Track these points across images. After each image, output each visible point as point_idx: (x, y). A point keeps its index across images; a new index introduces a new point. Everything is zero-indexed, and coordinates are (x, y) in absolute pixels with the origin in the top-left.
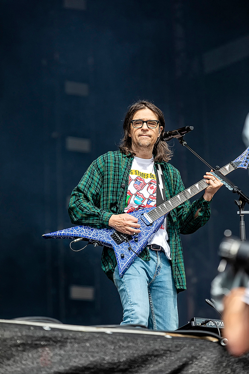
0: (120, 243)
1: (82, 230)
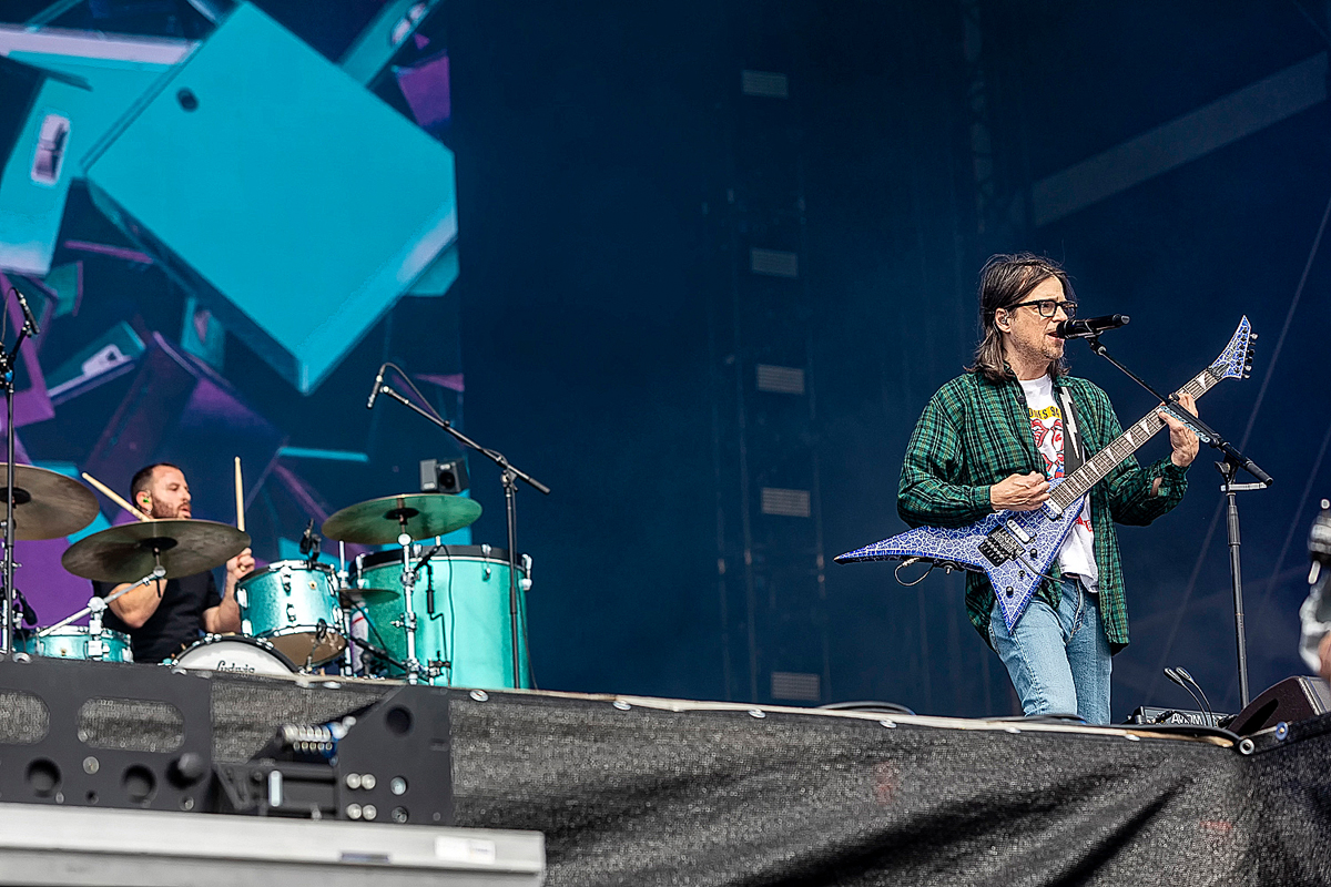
0: (1000, 563)
1: (918, 541)
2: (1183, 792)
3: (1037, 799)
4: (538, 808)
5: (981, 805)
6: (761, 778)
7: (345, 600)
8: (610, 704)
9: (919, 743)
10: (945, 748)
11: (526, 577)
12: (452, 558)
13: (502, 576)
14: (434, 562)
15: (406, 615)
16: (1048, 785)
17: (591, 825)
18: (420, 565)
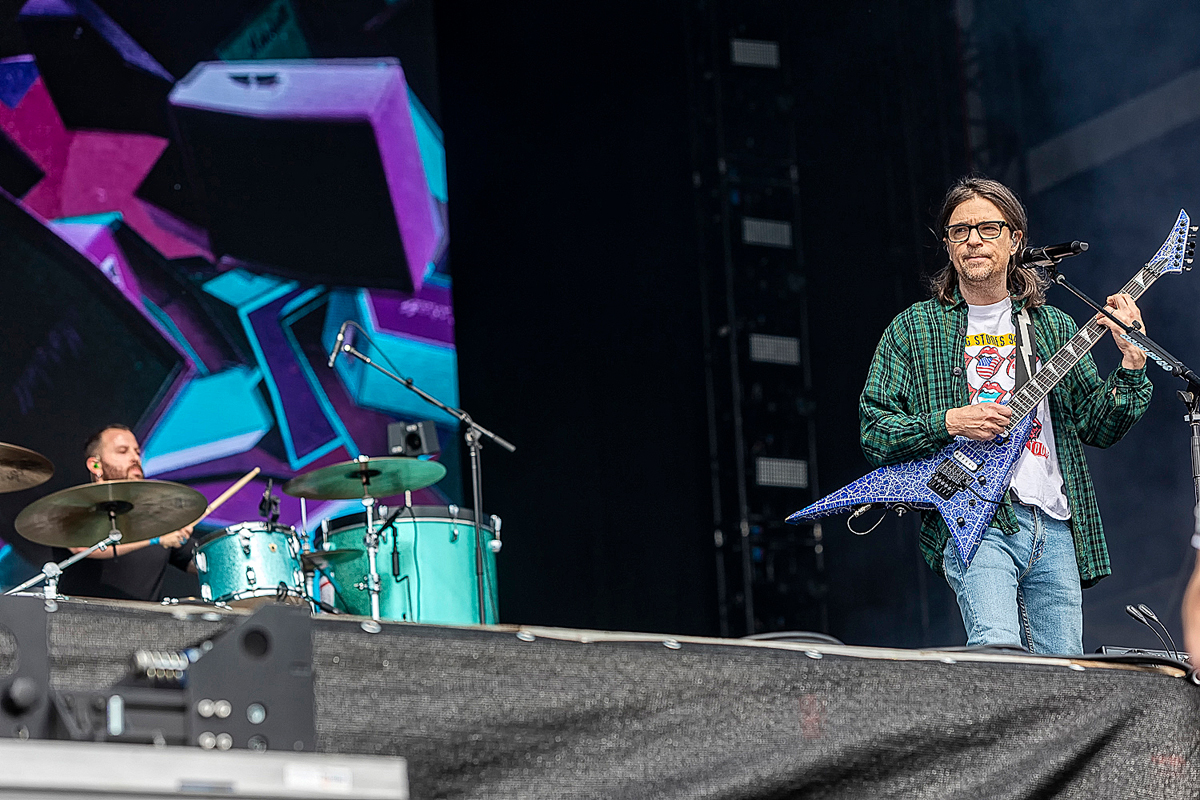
2: (1133, 725)
3: (977, 732)
4: (439, 743)
5: (917, 739)
6: (679, 710)
7: (307, 565)
8: (513, 635)
9: (848, 673)
10: (875, 680)
11: (495, 538)
12: (417, 519)
13: (470, 537)
14: (399, 523)
15: (370, 576)
16: (988, 717)
17: (496, 762)
18: (385, 527)
